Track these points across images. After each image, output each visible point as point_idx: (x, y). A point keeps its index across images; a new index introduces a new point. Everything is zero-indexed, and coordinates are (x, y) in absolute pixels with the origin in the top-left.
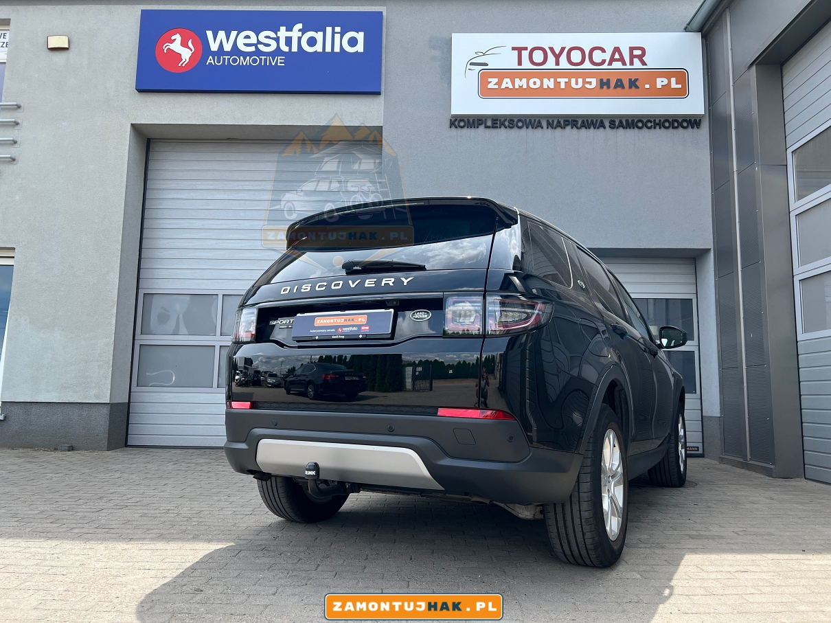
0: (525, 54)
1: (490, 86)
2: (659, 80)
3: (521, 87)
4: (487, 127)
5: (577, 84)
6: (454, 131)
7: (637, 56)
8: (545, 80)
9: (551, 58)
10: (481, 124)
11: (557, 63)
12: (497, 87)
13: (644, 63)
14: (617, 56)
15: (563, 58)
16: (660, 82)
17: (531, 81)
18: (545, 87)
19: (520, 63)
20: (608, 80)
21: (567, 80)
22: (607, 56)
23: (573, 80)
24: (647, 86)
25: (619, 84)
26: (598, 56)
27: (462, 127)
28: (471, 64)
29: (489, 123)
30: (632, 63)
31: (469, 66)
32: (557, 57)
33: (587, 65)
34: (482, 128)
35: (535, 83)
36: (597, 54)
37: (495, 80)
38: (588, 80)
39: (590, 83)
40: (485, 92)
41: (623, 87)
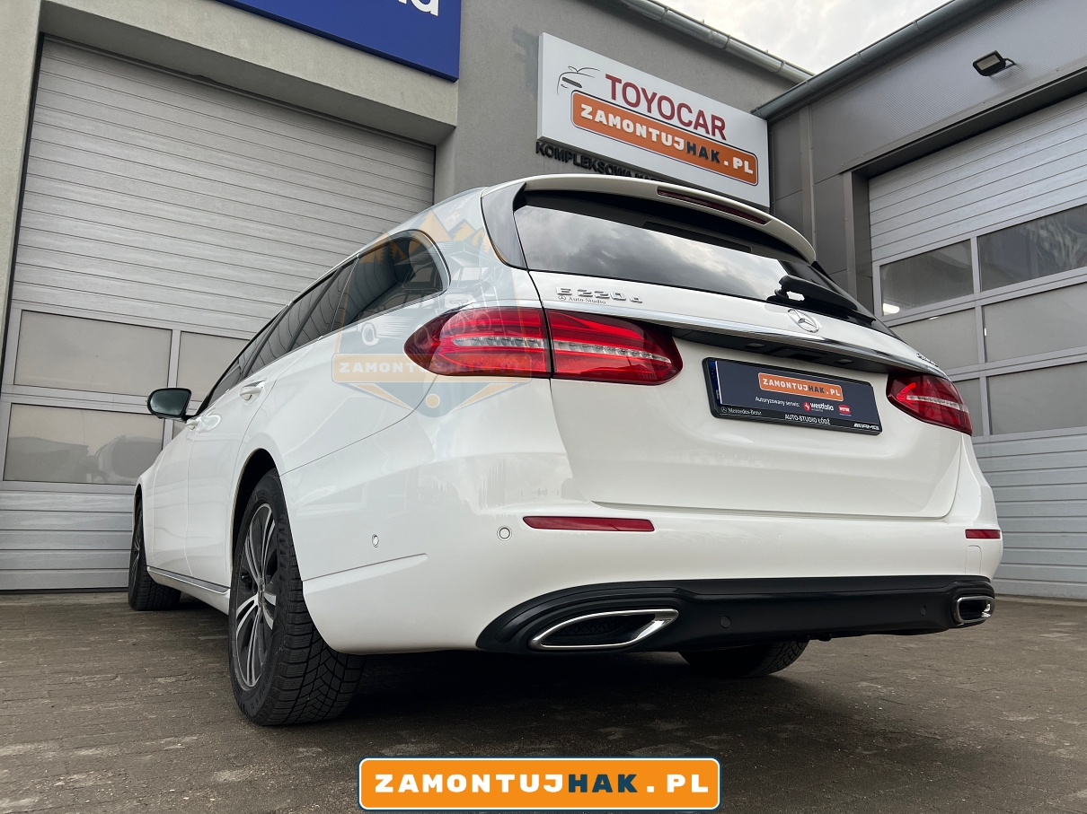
0: (619, 87)
1: (584, 114)
2: (735, 160)
3: (615, 126)
4: (576, 164)
5: (667, 140)
6: (541, 159)
7: (718, 127)
8: (638, 125)
9: (643, 102)
10: (570, 159)
11: (649, 111)
12: (590, 117)
13: (724, 138)
14: (701, 121)
15: (654, 105)
16: (737, 163)
17: (626, 122)
18: (638, 134)
19: (614, 97)
20: (694, 145)
21: (658, 132)
22: (693, 117)
23: (664, 135)
24: (726, 163)
25: (703, 154)
26: (686, 116)
27: (549, 156)
28: (565, 79)
29: (579, 160)
30: (714, 134)
31: (562, 82)
32: (650, 102)
33: (675, 121)
34: (571, 162)
35: (628, 126)
36: (684, 110)
37: (589, 109)
38: (676, 139)
39: (678, 143)
40: (579, 121)
41: (707, 158)
